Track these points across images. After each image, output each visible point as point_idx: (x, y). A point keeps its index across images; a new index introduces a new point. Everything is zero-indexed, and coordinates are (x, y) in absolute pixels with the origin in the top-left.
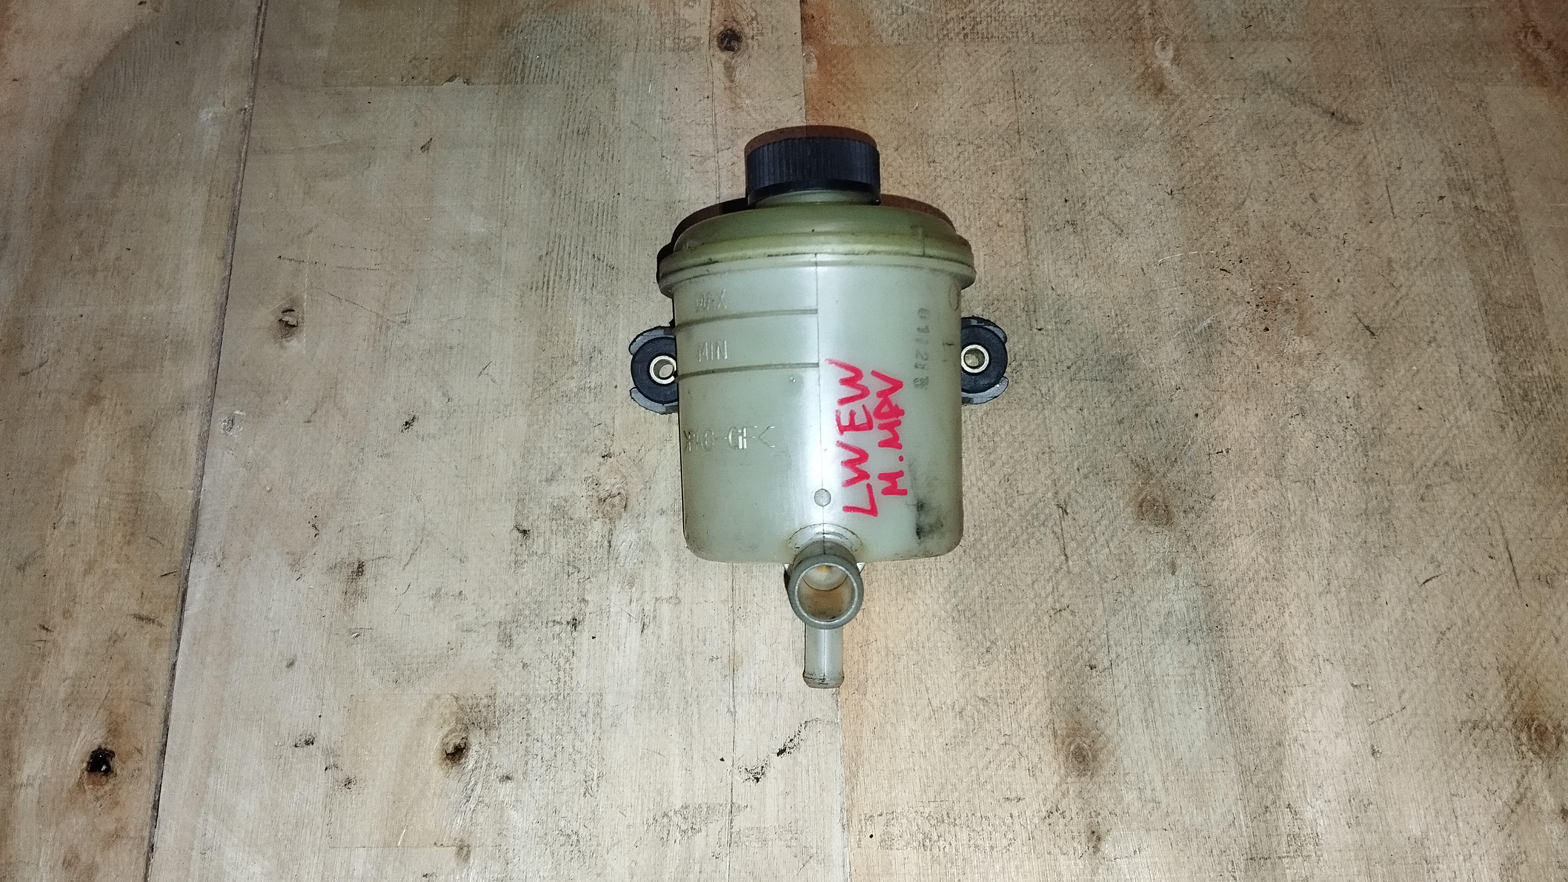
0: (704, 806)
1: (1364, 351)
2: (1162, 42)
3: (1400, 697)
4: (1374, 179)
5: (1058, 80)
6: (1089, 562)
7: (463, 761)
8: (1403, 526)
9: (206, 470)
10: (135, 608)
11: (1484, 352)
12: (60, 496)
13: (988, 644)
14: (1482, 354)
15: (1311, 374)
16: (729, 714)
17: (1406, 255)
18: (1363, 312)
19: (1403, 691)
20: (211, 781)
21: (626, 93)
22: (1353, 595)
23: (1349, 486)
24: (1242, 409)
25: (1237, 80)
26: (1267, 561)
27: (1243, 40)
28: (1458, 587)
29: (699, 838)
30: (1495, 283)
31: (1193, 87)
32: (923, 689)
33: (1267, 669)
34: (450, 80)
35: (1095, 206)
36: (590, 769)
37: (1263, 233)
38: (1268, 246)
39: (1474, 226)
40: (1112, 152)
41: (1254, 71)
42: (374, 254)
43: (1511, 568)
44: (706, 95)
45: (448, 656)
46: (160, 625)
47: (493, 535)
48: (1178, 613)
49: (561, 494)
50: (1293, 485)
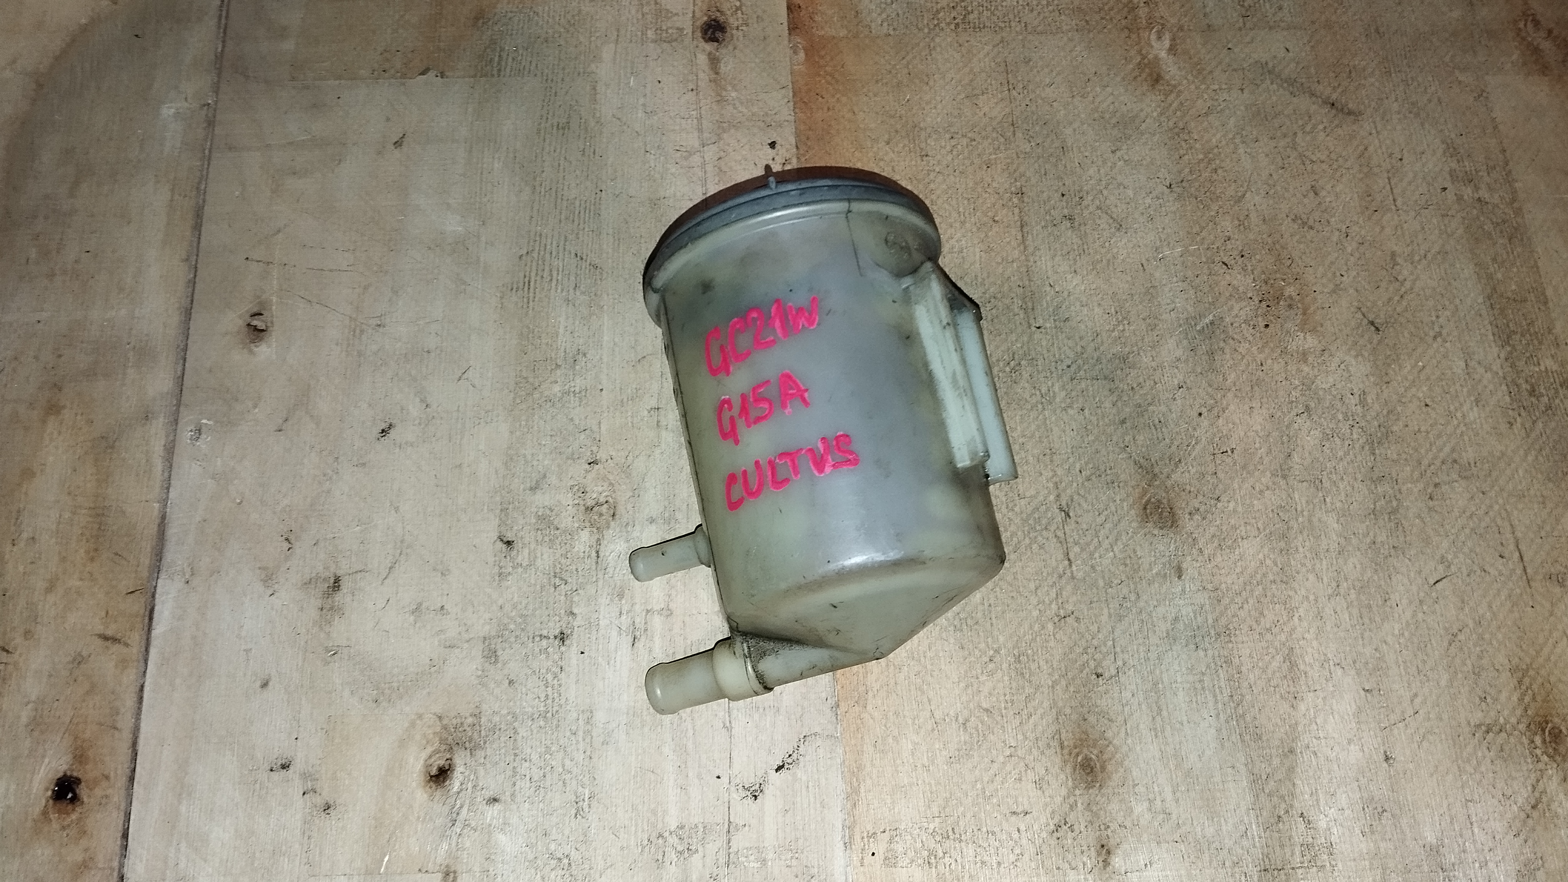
0: (700, 825)
1: (1369, 346)
2: (1158, 32)
3: (1412, 701)
4: (1376, 170)
5: (1052, 71)
6: (1093, 567)
7: (447, 783)
8: (1412, 525)
9: (172, 482)
10: (100, 629)
11: (1490, 347)
12: (19, 511)
13: (992, 652)
14: (1488, 349)
15: (1316, 370)
16: (724, 730)
17: (1410, 248)
18: (1367, 307)
19: (1416, 695)
20: (183, 809)
21: (607, 86)
22: (1363, 598)
23: (1356, 486)
24: (1247, 407)
25: (1235, 70)
26: (1275, 563)
27: (1240, 29)
28: (1469, 588)
29: (696, 859)
30: (1499, 276)
31: (1190, 77)
32: (925, 700)
33: (1278, 674)
34: (423, 73)
35: (1092, 200)
36: (581, 789)
37: (1264, 227)
38: (1270, 240)
39: (1478, 218)
40: (1109, 144)
41: (1251, 61)
42: (346, 255)
43: (1522, 567)
44: (690, 88)
45: (430, 673)
46: (127, 645)
47: (475, 546)
48: (1186, 619)
49: (546, 503)
50: (1300, 484)
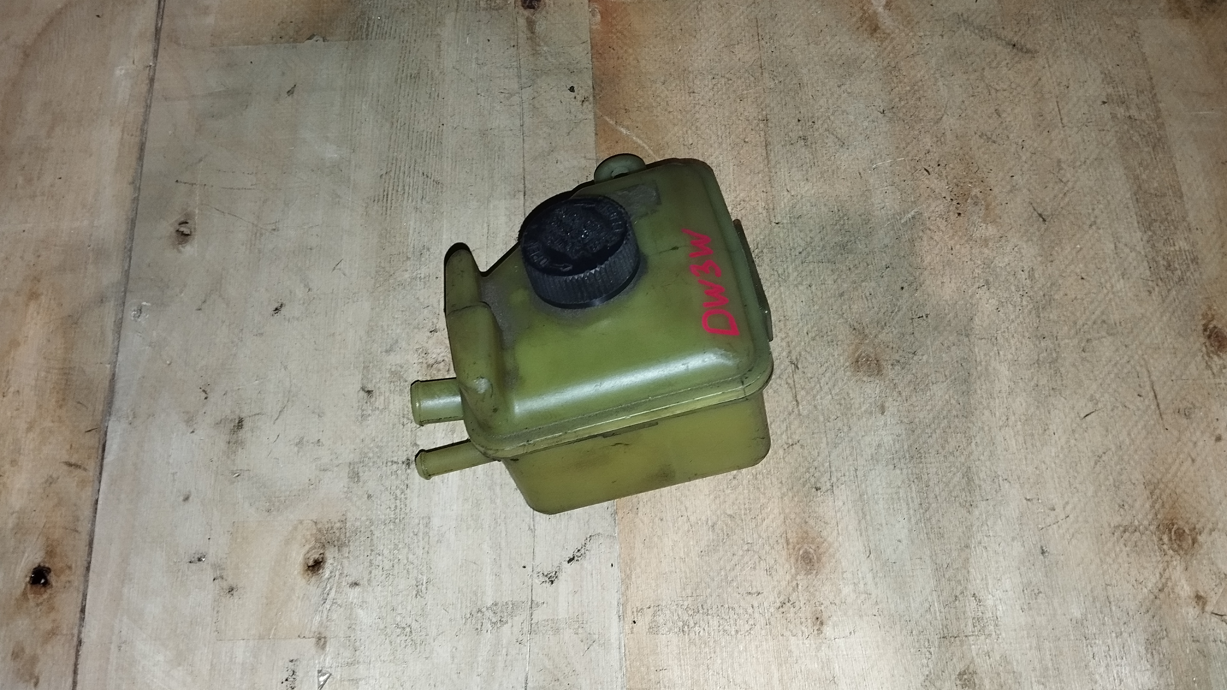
0: (510, 603)
1: (1037, 233)
3: (1064, 508)
4: (1047, 96)
5: (793, 25)
6: (815, 407)
7: (321, 571)
8: (1068, 372)
9: (121, 349)
10: (66, 458)
11: (1135, 232)
12: (8, 371)
14: (1133, 234)
15: (995, 253)
16: (529, 532)
17: (1072, 156)
18: (1037, 203)
19: (1067, 503)
20: (125, 590)
21: (449, 44)
22: (1027, 428)
23: (1024, 341)
24: (939, 282)
25: (937, 20)
26: (958, 402)
28: (1112, 420)
29: (506, 628)
30: (1144, 176)
31: (901, 27)
32: (683, 508)
33: (958, 488)
34: (309, 39)
35: (822, 124)
36: (420, 576)
37: (956, 142)
38: (961, 152)
39: (1128, 131)
40: (836, 80)
41: (950, 13)
42: (251, 177)
43: (1155, 403)
44: (512, 44)
45: (309, 490)
46: (85, 470)
47: (344, 395)
48: (886, 445)
49: (398, 362)
50: (980, 341)
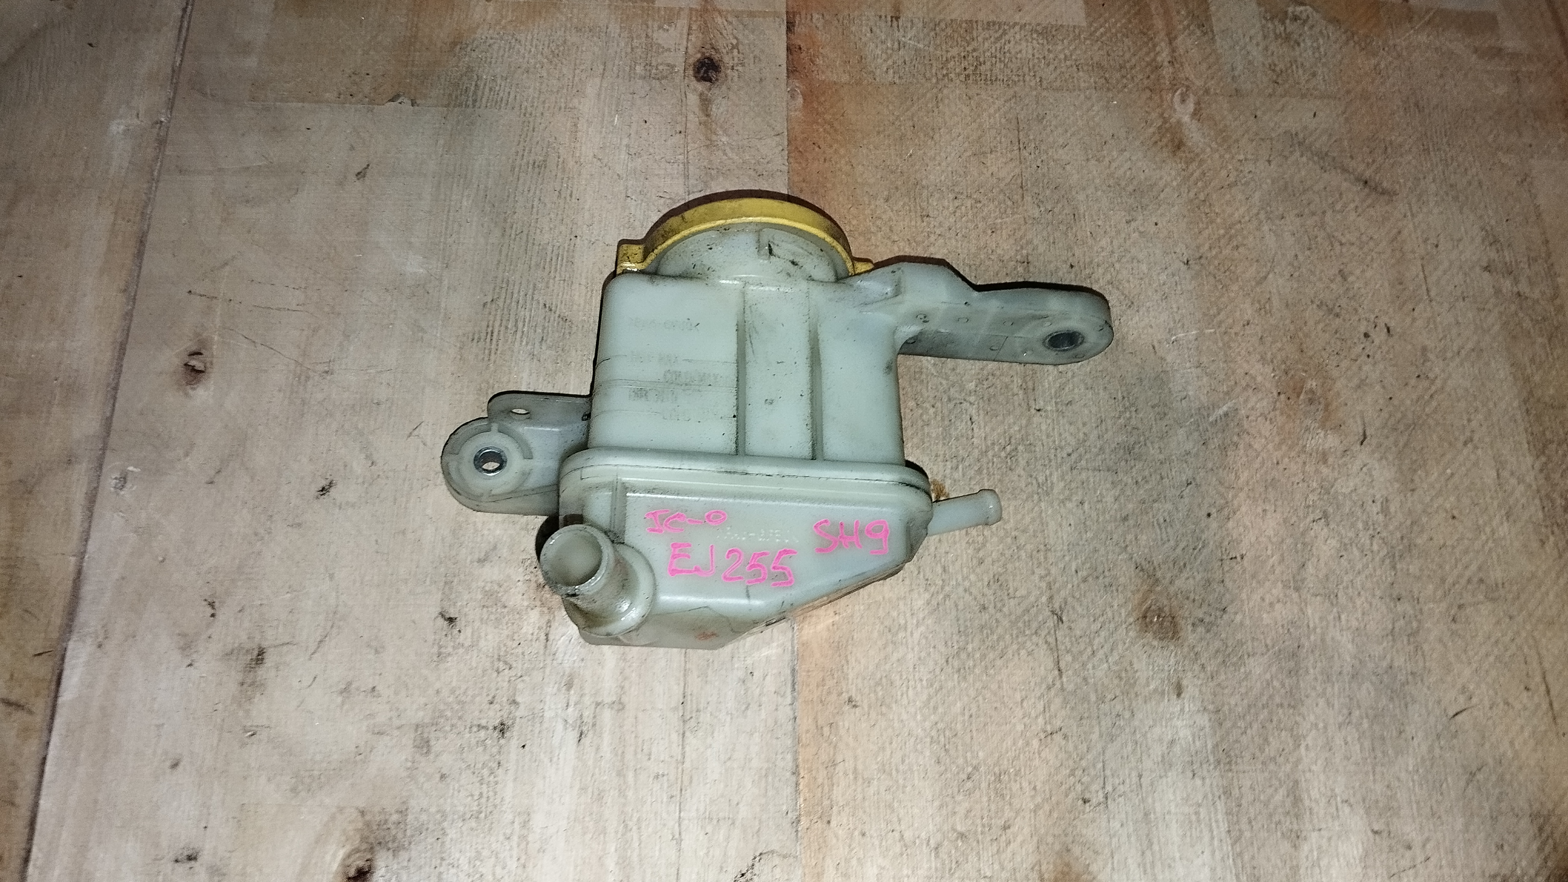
1: (1394, 449)
2: (1182, 94)
3: (1423, 846)
4: (1409, 256)
5: (1066, 131)
6: (1085, 679)
8: (1432, 650)
9: (92, 533)
11: (1524, 456)
13: (970, 769)
14: (1521, 458)
15: (1336, 474)
16: (673, 842)
17: (1442, 343)
19: (1427, 840)
21: (590, 124)
22: (1376, 728)
23: (1374, 602)
24: (1259, 510)
25: (1262, 140)
26: (1283, 686)
27: (1270, 95)
28: (1490, 722)
30: (1537, 378)
31: (1214, 145)
32: (895, 819)
33: (1280, 810)
34: (392, 100)
35: (1104, 274)
37: (1287, 312)
38: (1292, 327)
39: (1516, 314)
40: (1123, 213)
41: (1281, 131)
42: (297, 292)
43: (1548, 702)
44: (679, 130)
45: (355, 762)
46: (30, 712)
47: (414, 622)
48: (1183, 742)
49: (495, 578)
50: (1313, 598)
